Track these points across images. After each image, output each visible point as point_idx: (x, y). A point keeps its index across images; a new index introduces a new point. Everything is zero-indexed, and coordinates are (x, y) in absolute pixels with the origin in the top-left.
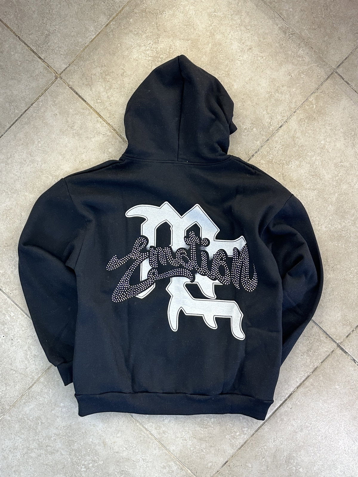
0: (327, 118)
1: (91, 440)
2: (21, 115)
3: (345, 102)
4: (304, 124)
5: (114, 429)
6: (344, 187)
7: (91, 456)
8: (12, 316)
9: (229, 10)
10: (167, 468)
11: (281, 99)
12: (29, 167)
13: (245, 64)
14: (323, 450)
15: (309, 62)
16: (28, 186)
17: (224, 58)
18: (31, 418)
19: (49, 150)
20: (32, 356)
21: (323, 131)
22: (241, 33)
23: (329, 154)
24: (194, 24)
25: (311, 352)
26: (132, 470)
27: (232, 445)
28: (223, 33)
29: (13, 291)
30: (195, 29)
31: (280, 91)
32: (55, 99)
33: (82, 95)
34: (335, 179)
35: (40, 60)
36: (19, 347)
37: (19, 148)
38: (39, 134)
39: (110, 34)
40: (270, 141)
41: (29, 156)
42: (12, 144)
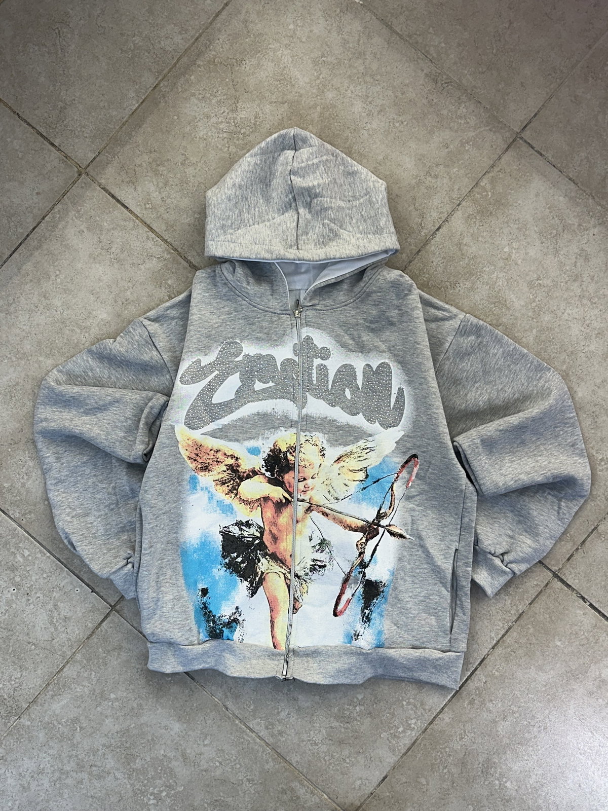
0: (510, 212)
1: (162, 752)
2: (28, 236)
3: (538, 184)
4: (475, 222)
5: (199, 732)
6: (547, 318)
7: (164, 779)
8: (26, 556)
9: (344, 52)
10: (288, 792)
11: (435, 186)
12: (43, 317)
13: (375, 135)
14: (543, 749)
15: (476, 124)
16: (43, 346)
17: (342, 127)
18: (63, 721)
19: (73, 288)
20: (60, 618)
21: (506, 231)
22: (367, 87)
23: (518, 269)
24: (291, 78)
25: (512, 589)
26: (231, 799)
27: (392, 750)
28: (337, 89)
29: (26, 516)
30: (293, 86)
31: (433, 174)
32: (79, 208)
33: (122, 198)
34: (530, 307)
35: (53, 149)
36: (40, 605)
37: (26, 287)
38: (56, 264)
39: (160, 102)
40: (423, 253)
41: (43, 299)
42: (14, 281)
